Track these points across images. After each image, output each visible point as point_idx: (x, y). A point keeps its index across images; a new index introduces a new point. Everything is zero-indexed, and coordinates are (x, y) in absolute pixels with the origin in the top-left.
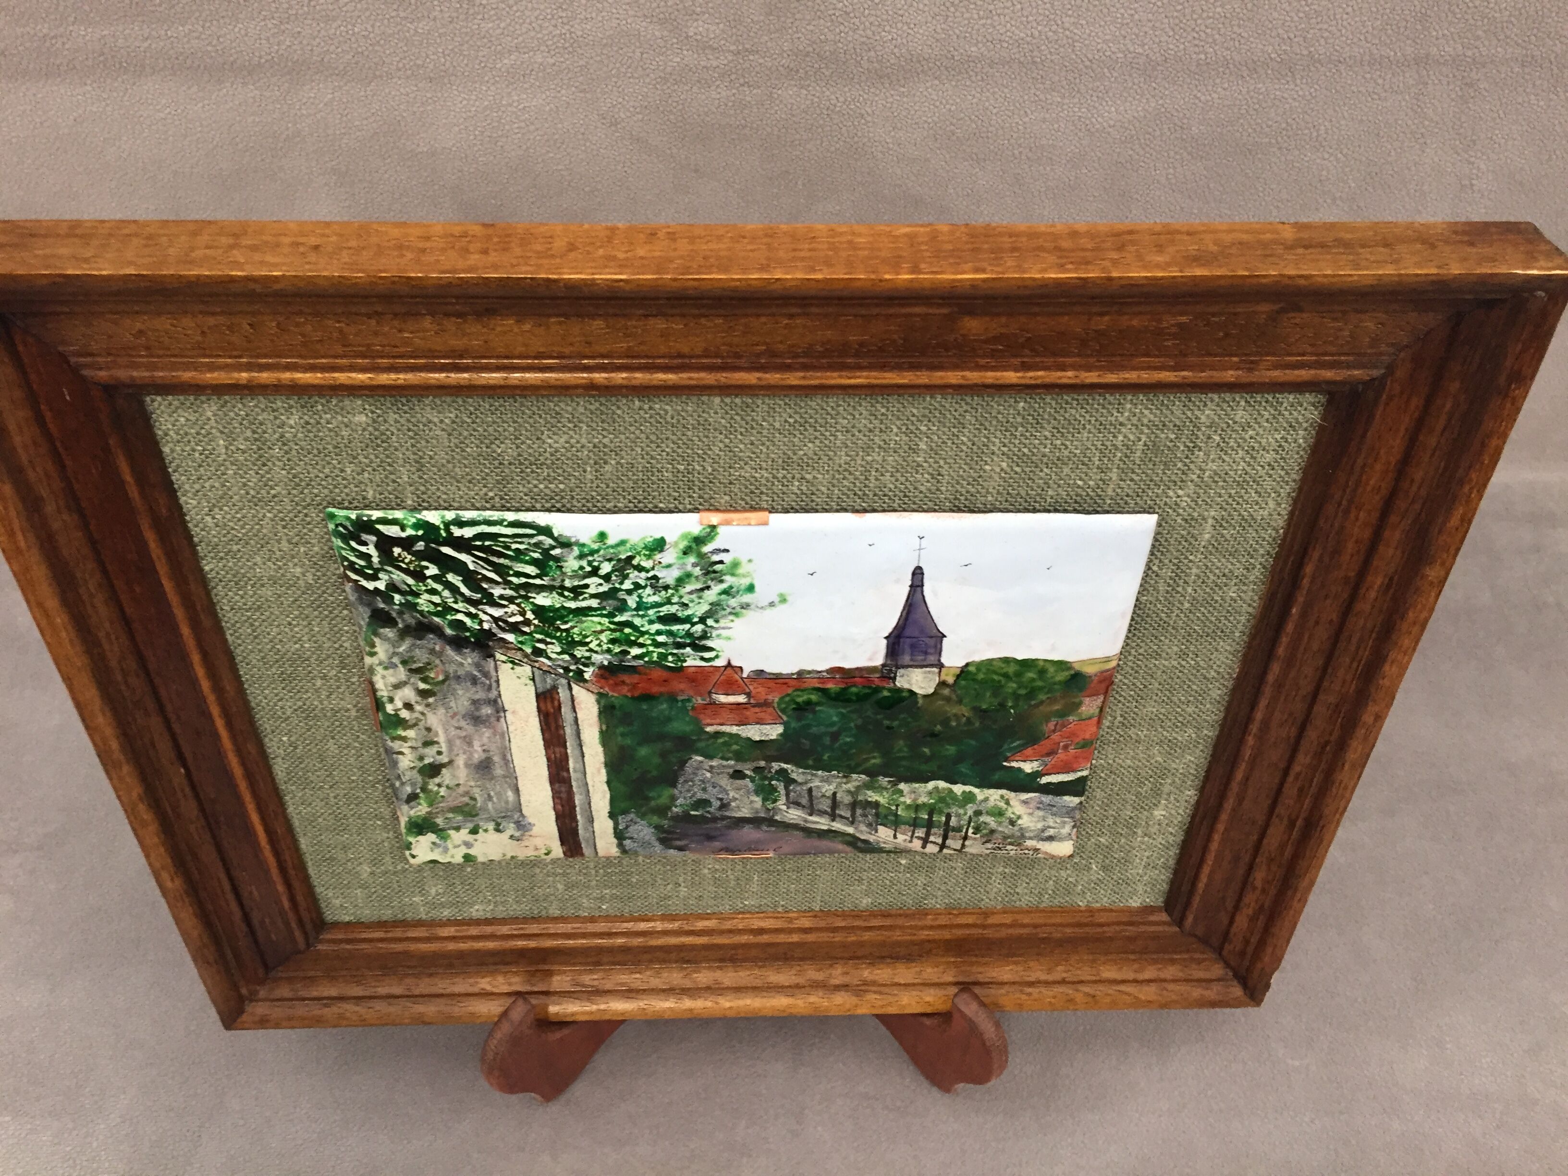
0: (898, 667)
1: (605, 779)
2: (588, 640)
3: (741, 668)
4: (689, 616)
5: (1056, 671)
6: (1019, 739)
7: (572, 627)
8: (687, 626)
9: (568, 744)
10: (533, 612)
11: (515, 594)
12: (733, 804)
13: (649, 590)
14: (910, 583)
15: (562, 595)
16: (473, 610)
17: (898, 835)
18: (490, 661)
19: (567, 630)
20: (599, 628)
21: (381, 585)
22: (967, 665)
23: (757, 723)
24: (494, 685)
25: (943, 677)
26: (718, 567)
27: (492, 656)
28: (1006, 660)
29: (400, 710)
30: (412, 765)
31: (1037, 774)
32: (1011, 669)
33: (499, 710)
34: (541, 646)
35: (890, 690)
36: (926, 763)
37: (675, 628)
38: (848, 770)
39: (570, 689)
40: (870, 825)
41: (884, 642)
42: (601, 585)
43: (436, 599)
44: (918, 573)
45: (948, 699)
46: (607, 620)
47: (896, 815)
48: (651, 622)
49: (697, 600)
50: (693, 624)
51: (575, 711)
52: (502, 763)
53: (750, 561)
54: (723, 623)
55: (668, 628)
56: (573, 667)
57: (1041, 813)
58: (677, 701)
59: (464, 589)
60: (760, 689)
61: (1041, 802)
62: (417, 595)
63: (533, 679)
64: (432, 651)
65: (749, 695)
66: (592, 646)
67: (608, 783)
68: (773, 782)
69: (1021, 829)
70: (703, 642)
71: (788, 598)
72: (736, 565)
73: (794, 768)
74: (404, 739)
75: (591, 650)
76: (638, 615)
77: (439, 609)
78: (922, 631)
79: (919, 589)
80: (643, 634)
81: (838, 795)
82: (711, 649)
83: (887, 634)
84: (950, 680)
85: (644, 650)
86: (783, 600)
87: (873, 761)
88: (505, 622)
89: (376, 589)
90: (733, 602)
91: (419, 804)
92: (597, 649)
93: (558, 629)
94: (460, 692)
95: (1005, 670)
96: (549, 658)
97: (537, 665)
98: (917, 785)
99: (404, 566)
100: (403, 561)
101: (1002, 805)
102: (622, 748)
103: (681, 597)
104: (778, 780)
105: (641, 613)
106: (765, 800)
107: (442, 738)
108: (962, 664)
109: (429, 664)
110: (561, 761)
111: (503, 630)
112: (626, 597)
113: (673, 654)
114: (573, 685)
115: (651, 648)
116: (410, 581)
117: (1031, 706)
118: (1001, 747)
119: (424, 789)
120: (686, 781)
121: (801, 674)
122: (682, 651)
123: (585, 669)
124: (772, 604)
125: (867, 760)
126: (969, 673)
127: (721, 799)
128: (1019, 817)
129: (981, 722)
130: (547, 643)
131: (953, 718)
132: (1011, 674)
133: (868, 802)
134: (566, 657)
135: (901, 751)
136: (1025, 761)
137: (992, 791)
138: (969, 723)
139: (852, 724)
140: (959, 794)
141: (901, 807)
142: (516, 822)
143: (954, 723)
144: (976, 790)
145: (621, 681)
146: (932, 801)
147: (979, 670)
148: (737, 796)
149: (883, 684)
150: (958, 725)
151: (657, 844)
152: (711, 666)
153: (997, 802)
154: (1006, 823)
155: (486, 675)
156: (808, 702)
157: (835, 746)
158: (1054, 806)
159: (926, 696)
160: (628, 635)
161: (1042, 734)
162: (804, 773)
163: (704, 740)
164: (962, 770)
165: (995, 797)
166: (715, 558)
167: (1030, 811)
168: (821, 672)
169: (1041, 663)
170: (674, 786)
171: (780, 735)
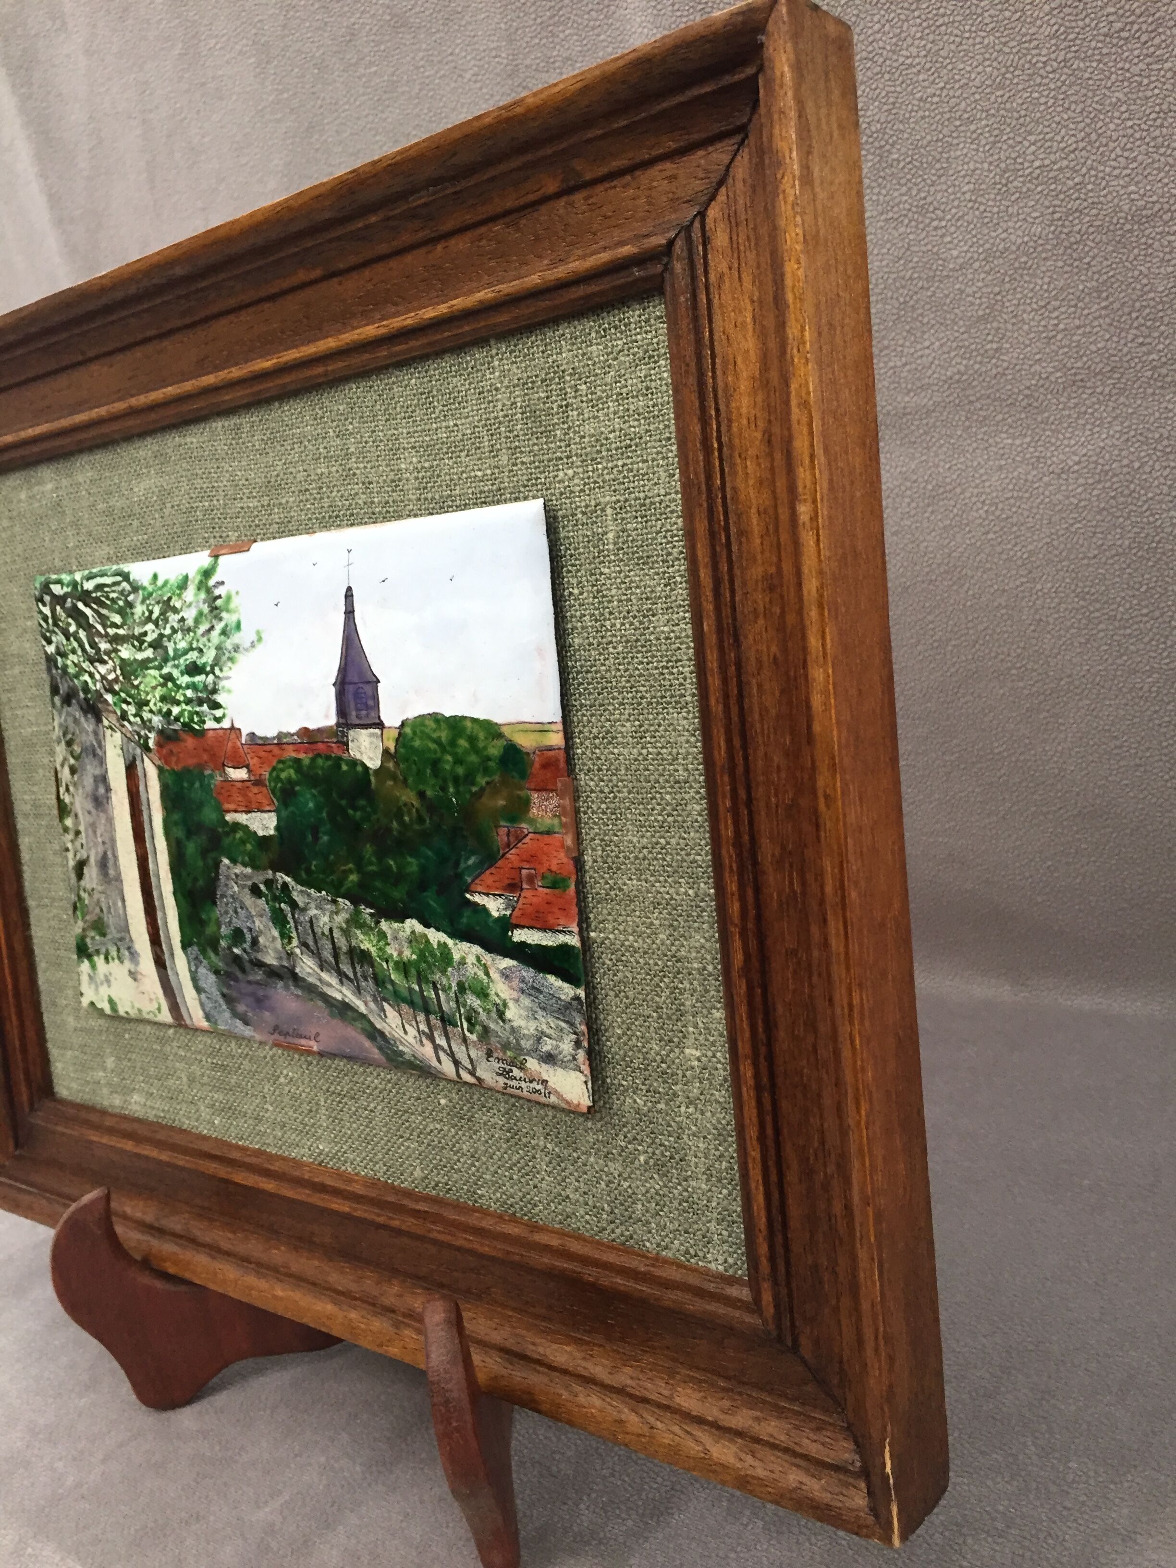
0: (349, 729)
1: (172, 888)
2: (149, 698)
3: (240, 730)
4: (204, 664)
5: (486, 738)
6: (473, 852)
7: (141, 683)
8: (203, 677)
9: (146, 836)
10: (120, 667)
11: (111, 648)
12: (261, 940)
13: (179, 635)
14: (343, 610)
15: (133, 645)
16: (91, 668)
17: (407, 1026)
18: (101, 726)
19: (138, 687)
20: (154, 683)
21: (53, 649)
22: (403, 724)
23: (259, 810)
24: (104, 756)
25: (386, 743)
26: (218, 603)
27: (101, 721)
28: (436, 718)
29: (65, 793)
30: (73, 864)
31: (506, 924)
32: (444, 735)
33: (108, 789)
34: (125, 707)
35: (347, 762)
36: (395, 884)
37: (196, 679)
38: (337, 890)
39: (143, 761)
40: (375, 1000)
41: (333, 691)
42: (153, 630)
43: (75, 659)
44: (349, 595)
45: (394, 777)
46: (158, 672)
47: (392, 981)
48: (182, 674)
49: (207, 644)
50: (207, 674)
51: (147, 790)
52: (113, 860)
53: (237, 593)
54: (225, 671)
55: (192, 679)
56: (142, 733)
57: (526, 1001)
58: (205, 777)
59: (87, 647)
60: (256, 760)
61: (523, 980)
62: (67, 656)
63: (123, 749)
64: (75, 720)
65: (248, 767)
66: (151, 705)
67: (175, 893)
68: (282, 905)
69: (513, 1030)
70: (215, 697)
71: (262, 636)
73: (293, 883)
74: (68, 830)
75: (151, 711)
76: (175, 666)
77: (77, 670)
78: (360, 675)
79: (351, 618)
80: (178, 688)
81: (335, 935)
82: (219, 706)
83: (333, 681)
84: (392, 746)
85: (180, 708)
86: (260, 639)
87: (351, 877)
88: (107, 680)
89: (51, 653)
90: (229, 644)
91: (78, 917)
92: (154, 708)
93: (133, 686)
94: (88, 767)
95: (436, 735)
96: (130, 722)
97: (123, 730)
98: (396, 925)
99: (62, 625)
100: (61, 620)
102: (178, 844)
103: (198, 641)
104: (285, 902)
105: (176, 662)
106: (282, 936)
107: (82, 828)
108: (398, 724)
109: (74, 734)
111: (106, 690)
112: (168, 644)
113: (197, 713)
114: (145, 757)
115: (184, 706)
116: (64, 641)
117: (473, 795)
118: (457, 864)
119: (79, 896)
120: (222, 896)
121: (280, 735)
122: (202, 708)
123: (149, 735)
125: (346, 873)
126: (406, 737)
127: (250, 930)
128: (505, 1005)
129: (431, 819)
130: (128, 703)
131: (405, 809)
132: (443, 739)
133: (363, 951)
134: (138, 719)
135: (371, 863)
136: (487, 895)
137: (465, 946)
138: (421, 820)
139: (324, 815)
140: (435, 947)
141: (391, 964)
142: (129, 948)
143: (406, 818)
144: (450, 942)
145: (171, 751)
146: (414, 957)
147: (414, 733)
148: (262, 927)
149: (340, 753)
150: (411, 820)
151: (224, 1007)
152: (222, 729)
153: (476, 969)
154: (494, 1015)
155: (100, 746)
156: (289, 780)
157: (317, 848)
158: (541, 992)
159: (377, 772)
160: (171, 690)
161: (495, 849)
162: (302, 891)
163: (227, 834)
164: (432, 903)
165: (471, 959)
166: (217, 592)
167: (515, 994)
168: (292, 735)
169: (469, 724)
170: (215, 903)
171: (277, 828)
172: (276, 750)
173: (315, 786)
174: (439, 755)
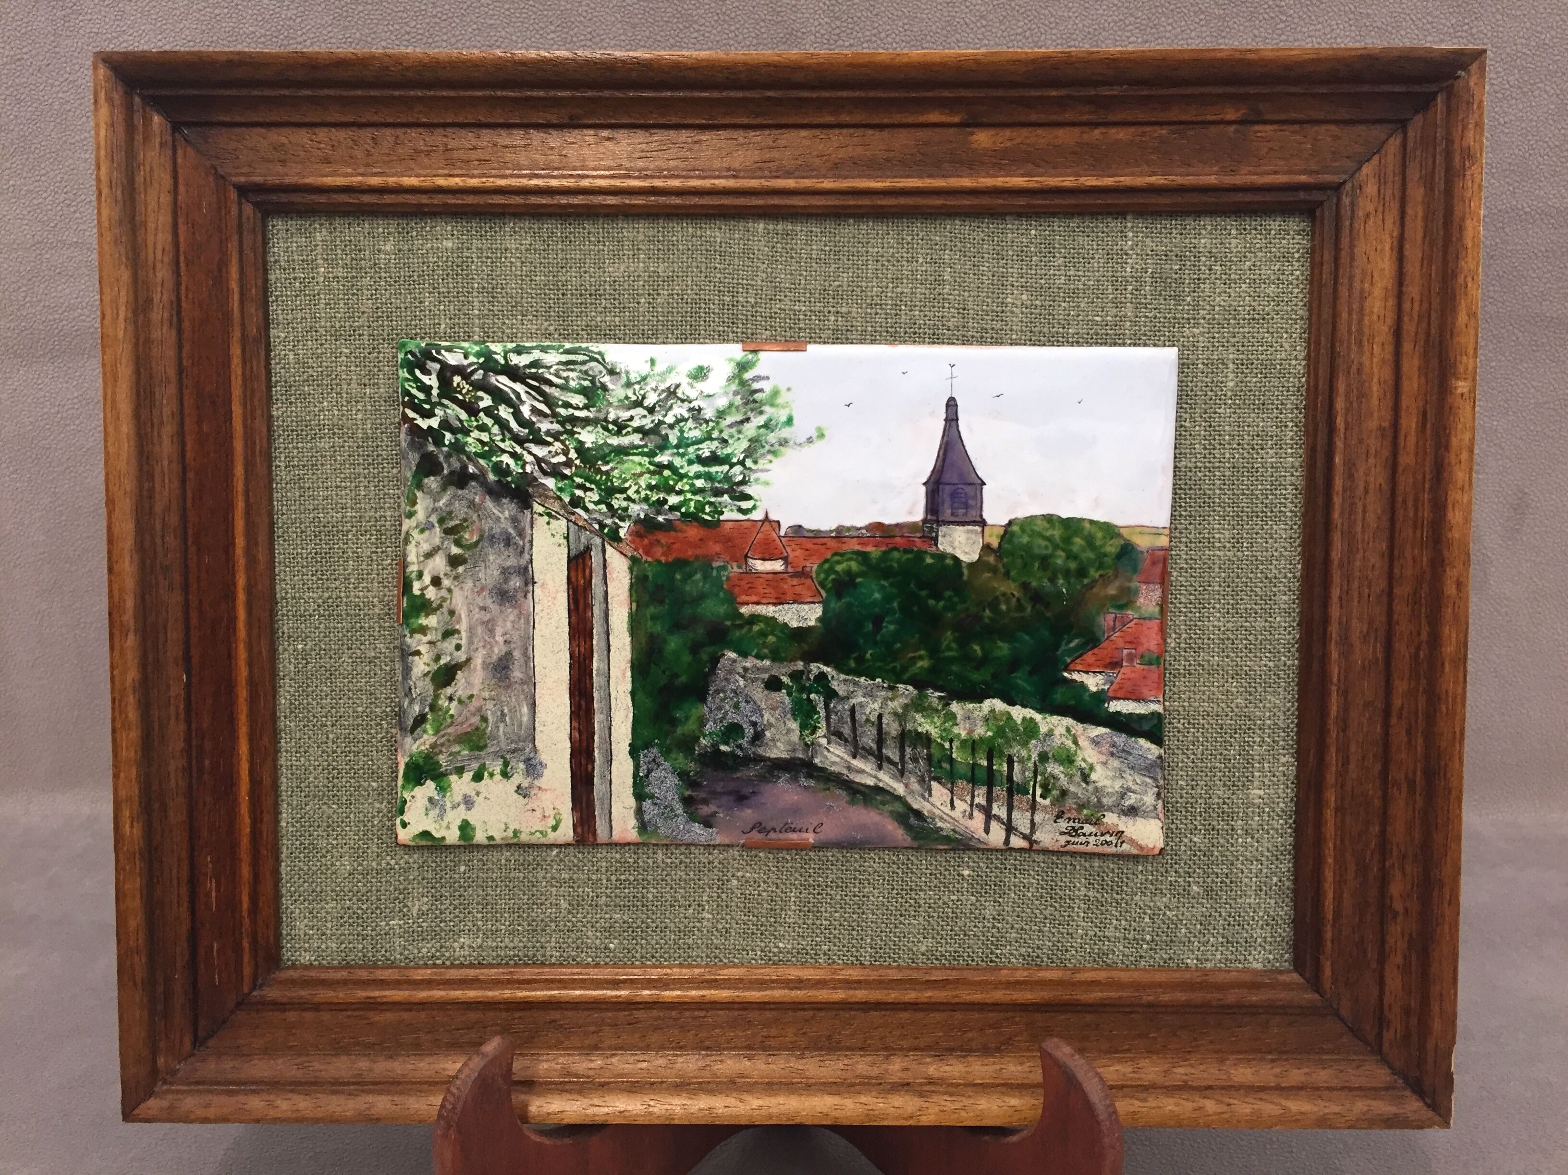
0: (939, 525)
1: (629, 687)
2: (627, 485)
3: (778, 522)
4: (728, 455)
5: (1104, 538)
6: (1076, 636)
7: (613, 469)
8: (726, 468)
9: (594, 631)
10: (577, 451)
11: (561, 429)
12: (768, 734)
13: (690, 424)
14: (944, 416)
15: (606, 429)
16: (518, 449)
17: (957, 802)
18: (527, 513)
19: (607, 473)
20: (639, 470)
21: (434, 423)
22: (1010, 523)
23: (795, 602)
24: (527, 545)
25: (988, 539)
26: (758, 396)
27: (529, 506)
28: (1049, 519)
29: (426, 587)
30: (427, 669)
31: (1101, 697)
32: (1057, 533)
33: (529, 581)
34: (579, 493)
35: (933, 556)
36: (977, 668)
37: (714, 469)
38: (896, 677)
39: (604, 551)
40: (922, 780)
41: (923, 489)
42: (645, 416)
43: (485, 437)
44: (952, 405)
45: (994, 570)
46: (647, 459)
47: (951, 760)
48: (690, 462)
49: (736, 436)
50: (732, 466)
51: (606, 583)
52: (522, 661)
53: (789, 389)
54: (762, 464)
55: (706, 469)
56: (609, 521)
57: (1115, 763)
58: (712, 568)
59: (513, 425)
60: (799, 552)
61: (1114, 745)
62: (467, 432)
63: (567, 538)
64: (472, 505)
65: (785, 559)
66: (630, 492)
67: (633, 693)
68: (812, 696)
69: (1097, 790)
70: (742, 488)
71: (825, 433)
72: (775, 393)
73: (834, 673)
74: (423, 630)
75: (628, 499)
76: (678, 454)
77: (486, 448)
78: (961, 475)
79: (953, 423)
80: (682, 477)
81: (884, 721)
82: (748, 497)
83: (925, 480)
84: (995, 543)
85: (681, 498)
86: (821, 436)
87: (920, 664)
88: (548, 463)
89: (430, 427)
90: (772, 438)
91: (425, 731)
92: (634, 496)
93: (599, 471)
94: (491, 558)
95: (1048, 534)
96: (586, 510)
97: (573, 518)
98: (970, 706)
99: (460, 397)
100: (460, 393)
101: (1069, 743)
102: (652, 637)
103: (721, 431)
104: (817, 692)
105: (681, 451)
106: (803, 727)
107: (463, 627)
108: (1005, 522)
109: (465, 520)
110: (585, 660)
111: (545, 473)
112: (669, 432)
113: (711, 504)
114: (608, 547)
115: (689, 496)
116: (464, 416)
117: (1084, 586)
118: (1057, 647)
119: (433, 707)
120: (717, 692)
121: (840, 530)
122: (719, 499)
123: (621, 524)
124: (810, 440)
125: (914, 660)
126: (1013, 534)
127: (754, 724)
128: (1092, 768)
129: (1033, 607)
130: (586, 489)
131: (1002, 599)
132: (1057, 538)
133: (919, 734)
134: (603, 508)
135: (949, 649)
136: (1087, 672)
137: (1055, 719)
138: (1020, 607)
139: (895, 604)
140: (1019, 722)
141: (956, 744)
142: (528, 761)
143: (1004, 607)
144: (1038, 717)
145: (658, 541)
146: (990, 734)
147: (1023, 531)
148: (772, 720)
149: (925, 547)
150: (1009, 609)
151: (680, 811)
152: (748, 520)
153: (1064, 739)
154: (1078, 778)
155: (521, 534)
156: (849, 572)
157: (878, 638)
158: (1130, 754)
159: (971, 565)
160: (667, 479)
161: (1100, 633)
162: (845, 680)
163: (741, 626)
164: (1019, 681)
165: (1060, 731)
166: (756, 386)
167: (1103, 758)
168: (860, 529)
169: (1087, 525)
170: (703, 700)
171: (819, 620)
172: (832, 544)
173: (886, 578)
174: (1050, 551)
